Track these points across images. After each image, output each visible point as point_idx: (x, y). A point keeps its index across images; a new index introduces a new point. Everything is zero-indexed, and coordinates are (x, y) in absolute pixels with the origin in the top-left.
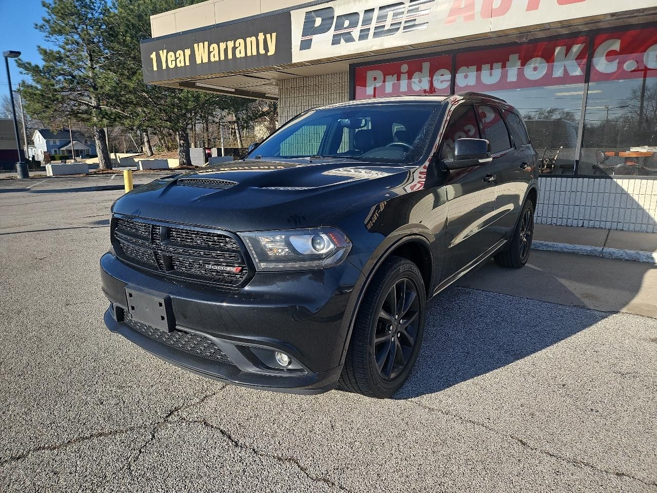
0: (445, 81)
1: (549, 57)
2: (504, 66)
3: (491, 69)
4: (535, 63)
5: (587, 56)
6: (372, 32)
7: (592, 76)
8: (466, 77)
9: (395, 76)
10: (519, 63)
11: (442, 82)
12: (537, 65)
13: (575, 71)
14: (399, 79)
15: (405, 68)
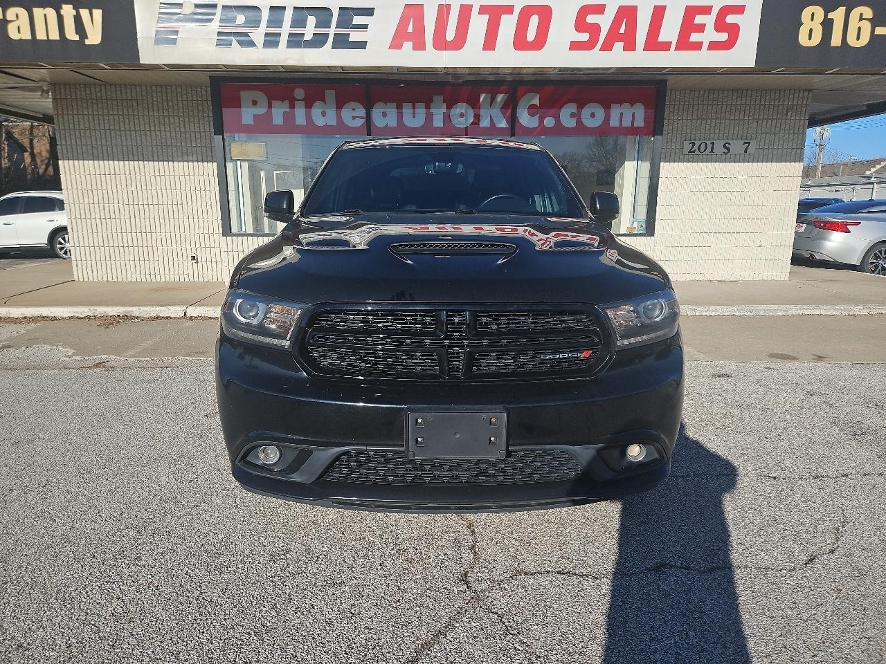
0: (357, 117)
1: (474, 104)
2: (428, 107)
3: (414, 108)
4: (461, 108)
5: (510, 108)
6: (284, 39)
7: (517, 130)
8: (384, 115)
9: (287, 102)
10: (444, 105)
11: (354, 118)
12: (463, 111)
13: (502, 122)
14: (292, 106)
15: (299, 93)
